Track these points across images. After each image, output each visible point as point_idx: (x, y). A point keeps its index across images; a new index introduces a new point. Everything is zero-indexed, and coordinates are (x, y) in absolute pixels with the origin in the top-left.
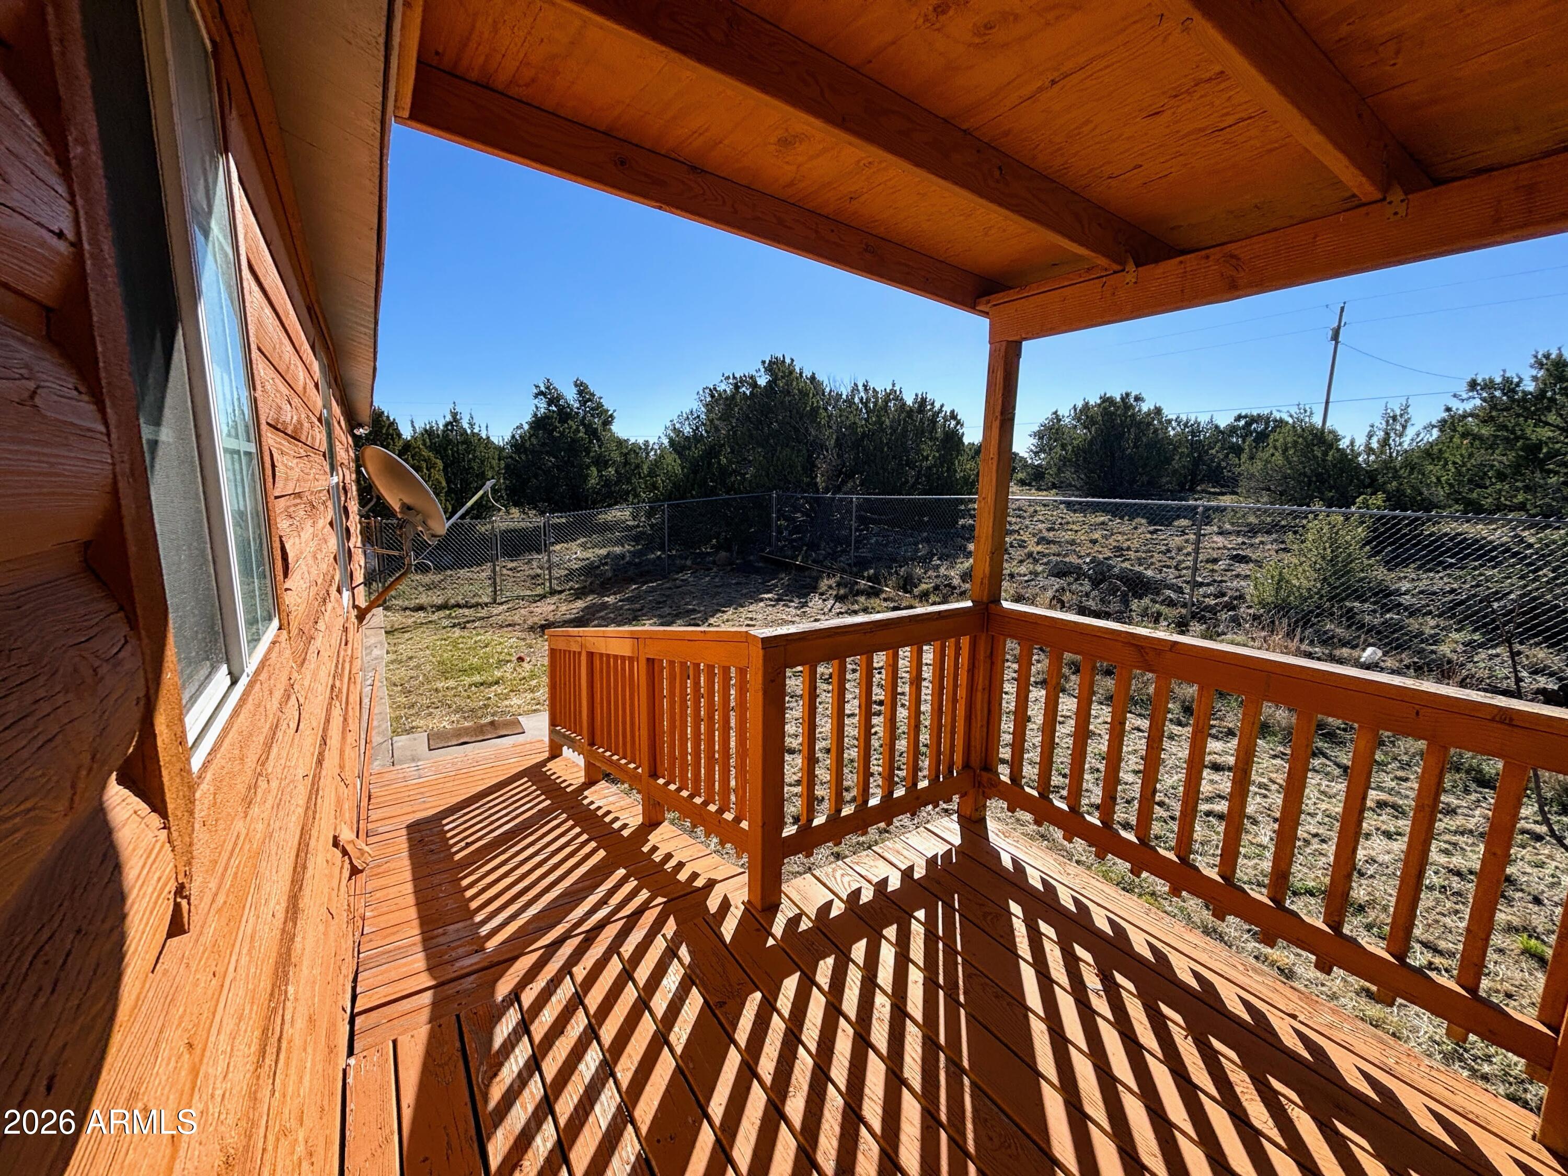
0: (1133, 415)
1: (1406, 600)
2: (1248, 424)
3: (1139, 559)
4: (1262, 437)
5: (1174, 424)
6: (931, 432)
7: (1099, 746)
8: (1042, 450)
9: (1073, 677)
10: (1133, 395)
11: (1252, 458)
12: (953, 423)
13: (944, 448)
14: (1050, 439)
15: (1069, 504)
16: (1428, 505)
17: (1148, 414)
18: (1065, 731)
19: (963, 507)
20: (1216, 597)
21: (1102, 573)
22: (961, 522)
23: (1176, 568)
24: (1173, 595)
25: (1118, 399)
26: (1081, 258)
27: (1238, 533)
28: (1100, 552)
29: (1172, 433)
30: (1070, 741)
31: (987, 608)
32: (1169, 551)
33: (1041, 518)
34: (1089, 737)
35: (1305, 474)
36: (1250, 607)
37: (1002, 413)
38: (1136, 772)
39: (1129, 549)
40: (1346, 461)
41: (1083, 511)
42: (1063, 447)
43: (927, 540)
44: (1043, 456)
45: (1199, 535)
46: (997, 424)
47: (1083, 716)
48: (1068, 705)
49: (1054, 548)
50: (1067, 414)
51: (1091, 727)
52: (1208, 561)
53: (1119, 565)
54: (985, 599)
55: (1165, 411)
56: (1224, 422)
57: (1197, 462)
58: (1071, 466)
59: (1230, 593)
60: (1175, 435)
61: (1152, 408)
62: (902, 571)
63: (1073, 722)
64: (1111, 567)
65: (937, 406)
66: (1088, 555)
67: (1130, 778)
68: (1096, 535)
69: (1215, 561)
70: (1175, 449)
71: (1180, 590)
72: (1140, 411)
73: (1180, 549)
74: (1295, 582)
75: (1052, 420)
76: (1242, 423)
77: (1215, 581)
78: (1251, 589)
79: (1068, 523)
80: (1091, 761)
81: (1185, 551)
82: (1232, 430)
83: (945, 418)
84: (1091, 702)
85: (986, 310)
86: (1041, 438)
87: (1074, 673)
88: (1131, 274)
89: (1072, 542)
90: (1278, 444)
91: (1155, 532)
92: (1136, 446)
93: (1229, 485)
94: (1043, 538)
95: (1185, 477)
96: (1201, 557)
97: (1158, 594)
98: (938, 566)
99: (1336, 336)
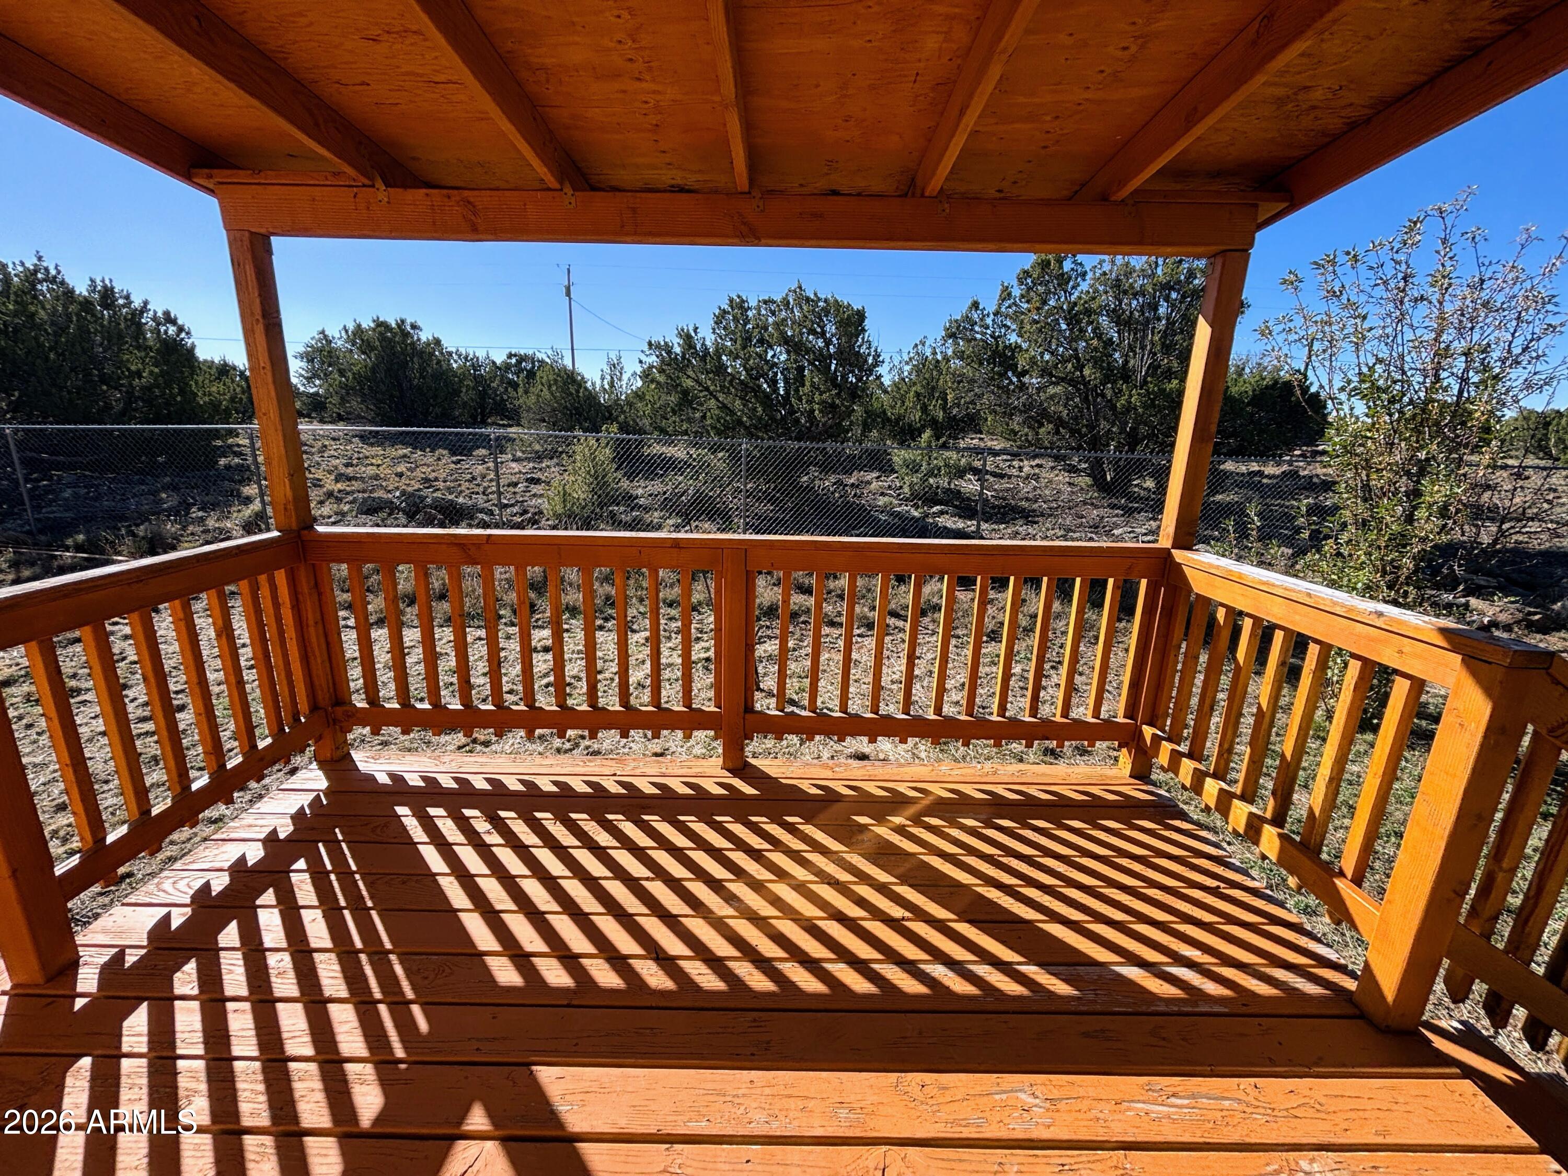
0: (413, 344)
1: (642, 501)
2: (519, 362)
3: (449, 488)
4: (531, 374)
5: (455, 357)
6: (136, 338)
7: (448, 663)
8: (315, 376)
9: (408, 610)
10: (408, 321)
11: (526, 392)
12: (172, 330)
13: (166, 362)
14: (323, 363)
15: (363, 437)
16: (641, 431)
17: (428, 344)
18: (414, 659)
19: (219, 443)
20: (522, 515)
21: (415, 504)
22: (223, 462)
23: (484, 493)
24: (486, 518)
25: (394, 325)
26: (323, 158)
27: (528, 460)
28: (408, 485)
29: (455, 366)
30: (421, 668)
31: (299, 536)
32: (474, 478)
33: (332, 452)
34: (437, 659)
35: (566, 407)
36: (548, 520)
37: (264, 316)
38: (485, 674)
39: (436, 479)
40: (591, 397)
41: (381, 444)
42: (342, 373)
43: (175, 488)
44: (317, 382)
45: (496, 463)
46: (260, 329)
47: (428, 641)
48: (411, 636)
49: (356, 485)
50: (337, 335)
51: (438, 649)
52: (509, 485)
53: (430, 496)
54: (294, 526)
55: (445, 343)
56: (499, 358)
57: (483, 395)
58: (355, 395)
59: (532, 510)
60: (460, 367)
61: (431, 338)
62: (141, 531)
63: (420, 650)
64: (423, 499)
65: (137, 303)
66: (397, 488)
67: (481, 680)
68: (401, 468)
69: (515, 485)
70: (461, 381)
71: (491, 513)
72: (419, 340)
73: (483, 477)
74: (575, 495)
75: (320, 340)
76: (514, 361)
77: (517, 502)
78: (546, 505)
79: (367, 457)
80: (443, 679)
81: (489, 478)
82: (507, 367)
83: (155, 319)
84: (433, 627)
85: (211, 186)
86: (311, 361)
87: (408, 606)
88: (382, 193)
89: (376, 477)
90: (544, 381)
91: (459, 462)
92: (422, 376)
93: (514, 417)
94: (342, 475)
95: (475, 410)
96: (502, 482)
97: (472, 518)
98: (202, 520)
99: (568, 294)
